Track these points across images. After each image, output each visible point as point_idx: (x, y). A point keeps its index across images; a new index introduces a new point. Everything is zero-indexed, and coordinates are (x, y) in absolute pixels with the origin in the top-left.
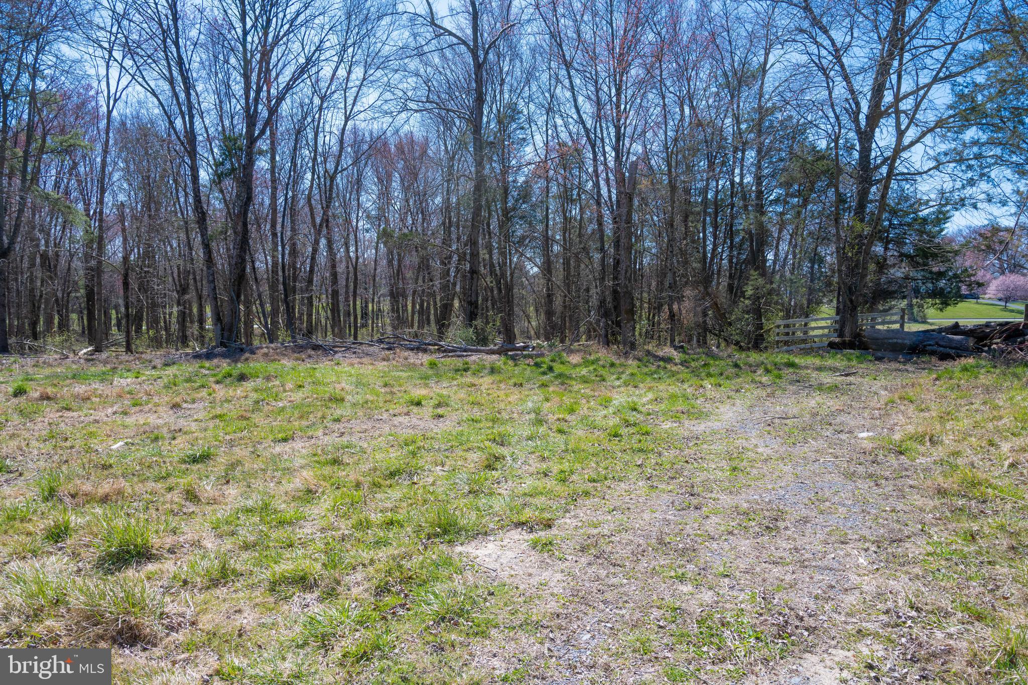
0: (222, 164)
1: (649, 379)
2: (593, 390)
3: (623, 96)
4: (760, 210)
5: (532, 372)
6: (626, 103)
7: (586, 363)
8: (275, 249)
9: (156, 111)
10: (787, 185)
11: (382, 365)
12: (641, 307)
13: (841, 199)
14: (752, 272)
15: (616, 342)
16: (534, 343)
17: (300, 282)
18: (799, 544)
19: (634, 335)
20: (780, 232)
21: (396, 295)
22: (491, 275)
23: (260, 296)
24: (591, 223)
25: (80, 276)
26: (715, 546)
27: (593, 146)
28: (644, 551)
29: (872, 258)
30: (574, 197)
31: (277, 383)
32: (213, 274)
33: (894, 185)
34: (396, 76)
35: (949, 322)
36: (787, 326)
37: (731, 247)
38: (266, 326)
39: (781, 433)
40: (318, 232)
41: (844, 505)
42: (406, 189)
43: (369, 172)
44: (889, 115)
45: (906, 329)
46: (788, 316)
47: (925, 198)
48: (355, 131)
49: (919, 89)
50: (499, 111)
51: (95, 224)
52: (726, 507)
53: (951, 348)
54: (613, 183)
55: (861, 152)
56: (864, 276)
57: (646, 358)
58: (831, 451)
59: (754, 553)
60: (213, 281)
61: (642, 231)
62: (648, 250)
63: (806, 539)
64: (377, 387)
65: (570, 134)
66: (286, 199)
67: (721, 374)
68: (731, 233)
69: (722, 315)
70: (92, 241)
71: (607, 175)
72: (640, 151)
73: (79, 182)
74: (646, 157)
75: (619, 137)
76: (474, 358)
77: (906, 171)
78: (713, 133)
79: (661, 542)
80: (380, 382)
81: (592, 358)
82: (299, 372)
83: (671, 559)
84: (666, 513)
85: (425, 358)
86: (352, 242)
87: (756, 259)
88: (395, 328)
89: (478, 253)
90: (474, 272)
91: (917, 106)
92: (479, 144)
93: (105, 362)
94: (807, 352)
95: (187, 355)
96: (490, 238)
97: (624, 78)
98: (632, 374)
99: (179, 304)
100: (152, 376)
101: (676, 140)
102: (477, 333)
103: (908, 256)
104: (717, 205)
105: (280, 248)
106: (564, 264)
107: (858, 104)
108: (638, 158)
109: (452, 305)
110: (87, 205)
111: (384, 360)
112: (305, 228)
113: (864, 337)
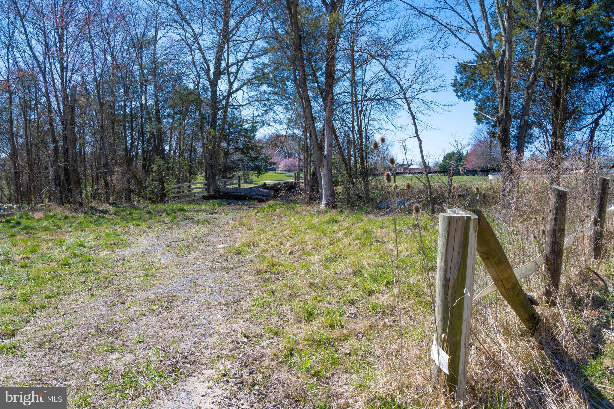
1: (92, 225)
2: (52, 236)
4: (159, 120)
6: (67, 48)
7: (47, 218)
10: (173, 107)
12: (86, 179)
13: (203, 117)
14: (156, 157)
15: (69, 202)
16: (5, 206)
18: (184, 314)
19: (81, 197)
20: (171, 134)
26: (134, 325)
27: (44, 74)
28: (86, 338)
29: (221, 150)
33: (229, 110)
35: (262, 183)
36: (179, 188)
37: (143, 142)
39: (175, 250)
41: (210, 287)
44: (225, 74)
45: (242, 187)
46: (179, 182)
47: (246, 118)
49: (238, 62)
52: (141, 299)
53: (263, 196)
55: (211, 92)
56: (218, 159)
57: (90, 212)
58: (203, 257)
59: (158, 325)
62: (89, 143)
63: (189, 310)
67: (140, 218)
68: (142, 133)
69: (139, 183)
72: (79, 80)
74: (84, 83)
75: (63, 69)
77: (235, 104)
78: (126, 74)
79: (97, 329)
81: (51, 214)
83: (105, 339)
84: (101, 310)
87: (158, 150)
91: (238, 70)
94: (190, 202)
97: (65, 32)
98: (80, 223)
101: (101, 75)
103: (240, 149)
104: (132, 117)
106: (27, 150)
107: (208, 65)
108: (78, 84)
113: (221, 192)
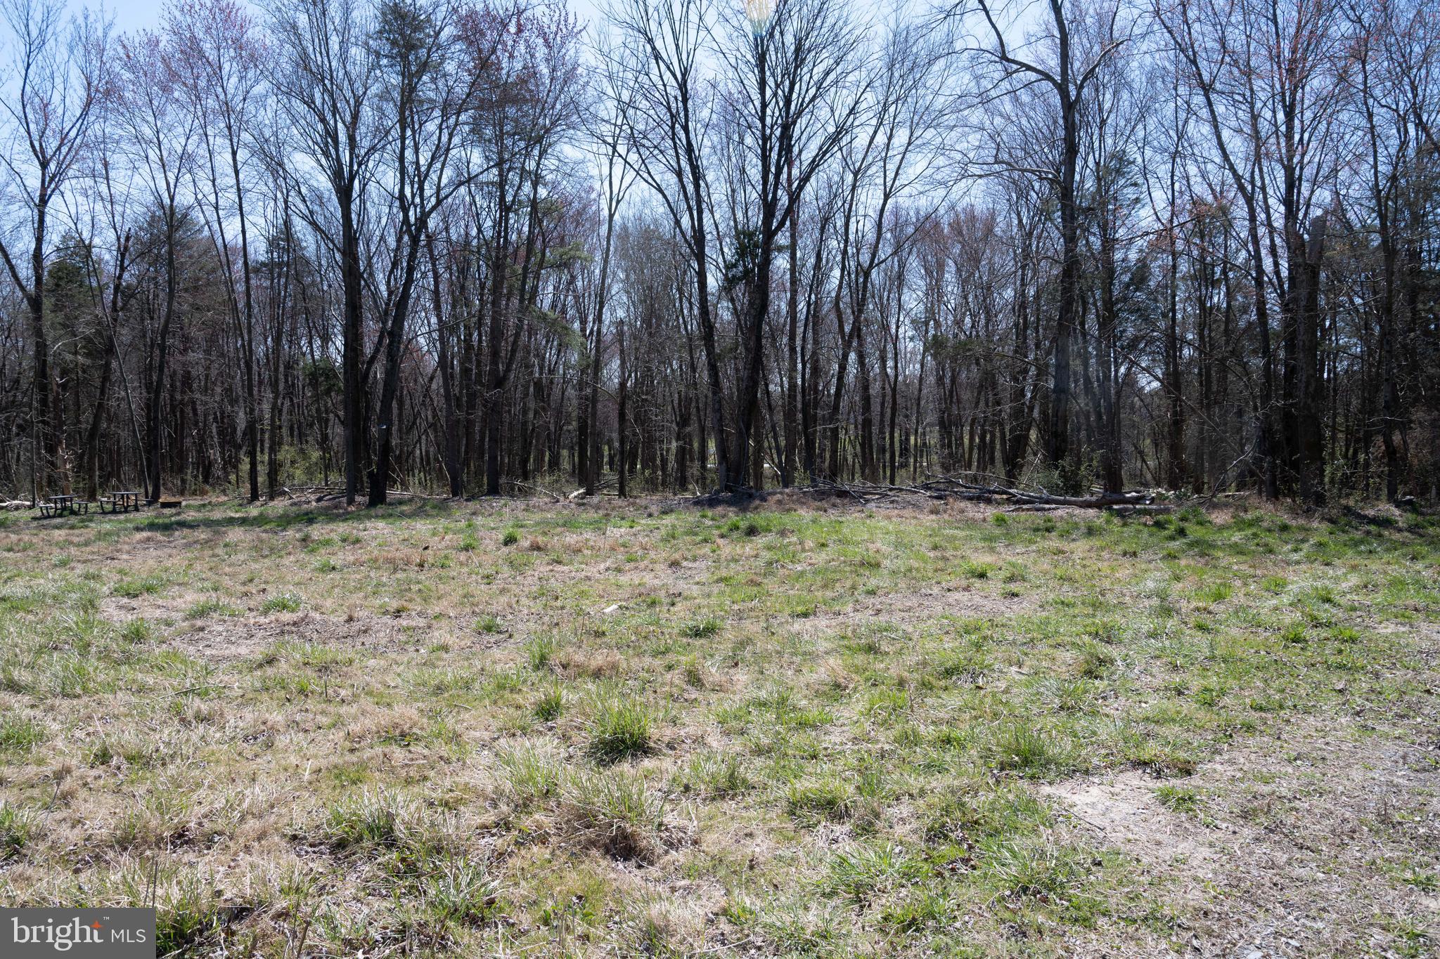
0: (735, 266)
1: (1350, 553)
2: (1252, 566)
3: (1297, 122)
5: (1151, 535)
6: (1303, 131)
7: (1240, 524)
8: (793, 368)
9: (661, 210)
11: (929, 520)
12: (1334, 438)
15: (1292, 493)
16: (1153, 493)
17: (822, 409)
19: (1321, 483)
21: (947, 425)
22: (1086, 394)
23: (773, 428)
24: (1245, 312)
25: (573, 407)
27: (1249, 200)
28: (1354, 832)
30: (1217, 276)
31: (794, 539)
32: (720, 402)
34: (953, 133)
38: (779, 466)
40: (847, 345)
42: (964, 282)
43: (914, 263)
48: (896, 213)
50: (1098, 164)
51: (591, 345)
54: (1282, 252)
57: (1343, 520)
60: (719, 410)
61: (1333, 322)
62: (1346, 349)
64: (923, 549)
65: (1210, 185)
66: (809, 304)
70: (588, 366)
71: (1272, 241)
72: (1329, 200)
73: (576, 298)
74: (1338, 208)
75: (1292, 183)
76: (1062, 512)
80: (927, 543)
81: (1250, 516)
82: (822, 527)
85: (990, 512)
86: (890, 355)
88: (946, 468)
89: (1068, 364)
90: (1061, 390)
92: (1070, 213)
93: (597, 508)
95: (686, 500)
96: (1085, 341)
97: (1299, 95)
98: (1321, 544)
99: (678, 439)
100: (648, 525)
102: (1064, 475)
105: (800, 366)
106: (1200, 374)
108: (1326, 212)
109: (1027, 437)
110: (584, 322)
111: (932, 512)
112: (831, 340)
